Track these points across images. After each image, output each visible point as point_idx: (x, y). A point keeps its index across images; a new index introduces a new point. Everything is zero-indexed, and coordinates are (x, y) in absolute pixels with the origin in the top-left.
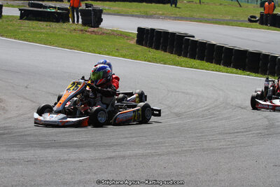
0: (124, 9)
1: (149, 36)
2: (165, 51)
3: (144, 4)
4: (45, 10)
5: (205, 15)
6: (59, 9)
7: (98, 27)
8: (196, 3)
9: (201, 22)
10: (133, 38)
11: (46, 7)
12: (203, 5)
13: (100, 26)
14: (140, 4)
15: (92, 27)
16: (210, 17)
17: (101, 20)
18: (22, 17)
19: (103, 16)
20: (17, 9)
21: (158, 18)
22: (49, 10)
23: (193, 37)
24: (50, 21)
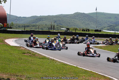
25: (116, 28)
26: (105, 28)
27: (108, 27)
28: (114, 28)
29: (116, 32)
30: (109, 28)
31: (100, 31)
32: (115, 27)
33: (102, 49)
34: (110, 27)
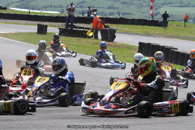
1: (147, 48)
3: (146, 26)
4: (77, 29)
5: (188, 35)
6: (86, 28)
7: (112, 41)
8: (182, 26)
9: (184, 39)
10: (136, 50)
11: (77, 27)
12: (186, 28)
13: (114, 41)
14: (143, 26)
15: (108, 41)
16: (191, 36)
17: (115, 37)
18: (60, 34)
19: (116, 34)
20: (57, 28)
21: (155, 36)
22: (79, 29)
23: (177, 49)
24: (80, 37)
25: (30, 4)
26: (14, 4)
27: (18, 2)
28: (28, 5)
29: (31, 11)
30: (19, 4)
31: (5, 9)
32: (30, 2)
33: (7, 38)
34: (22, 3)
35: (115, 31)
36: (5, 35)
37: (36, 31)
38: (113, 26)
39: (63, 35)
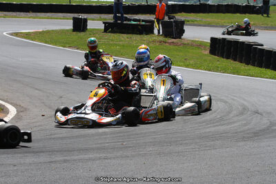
0: (216, 20)
2: (235, 60)
4: (129, 23)
6: (143, 21)
7: (180, 38)
11: (130, 20)
13: (182, 37)
15: (173, 38)
17: (183, 31)
18: (106, 30)
19: (185, 28)
20: (101, 22)
35: (182, 23)
36: (27, 35)
37: (72, 28)
38: (180, 17)
39: (109, 32)
